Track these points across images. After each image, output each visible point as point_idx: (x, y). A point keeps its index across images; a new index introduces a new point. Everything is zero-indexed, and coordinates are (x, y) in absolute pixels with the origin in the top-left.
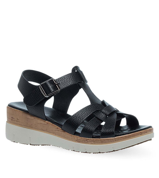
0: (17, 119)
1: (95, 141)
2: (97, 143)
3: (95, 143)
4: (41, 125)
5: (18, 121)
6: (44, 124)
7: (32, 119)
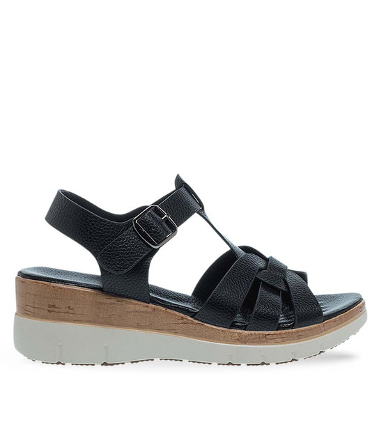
0: (69, 308)
1: (285, 336)
2: (288, 340)
3: (284, 340)
4: (135, 315)
5: (71, 311)
6: (146, 312)
7: (113, 304)
